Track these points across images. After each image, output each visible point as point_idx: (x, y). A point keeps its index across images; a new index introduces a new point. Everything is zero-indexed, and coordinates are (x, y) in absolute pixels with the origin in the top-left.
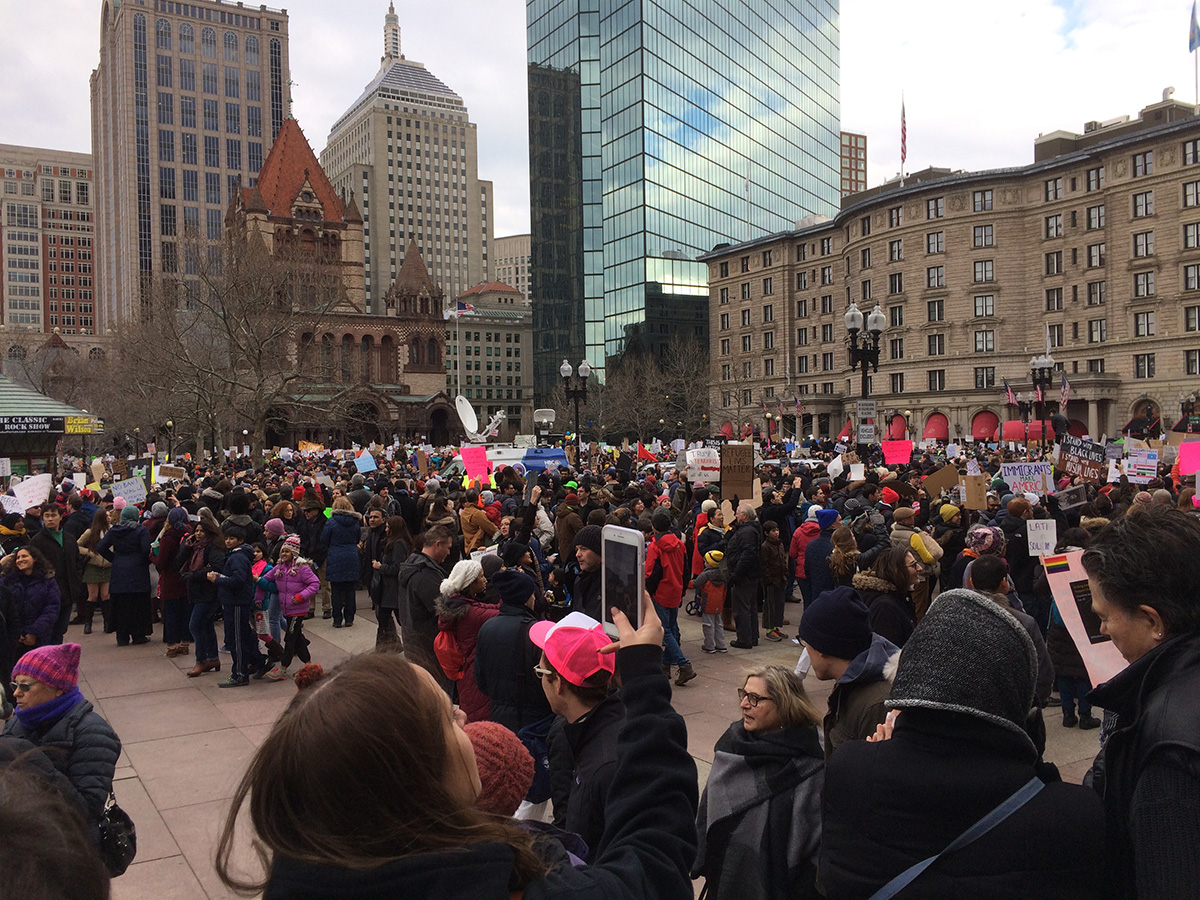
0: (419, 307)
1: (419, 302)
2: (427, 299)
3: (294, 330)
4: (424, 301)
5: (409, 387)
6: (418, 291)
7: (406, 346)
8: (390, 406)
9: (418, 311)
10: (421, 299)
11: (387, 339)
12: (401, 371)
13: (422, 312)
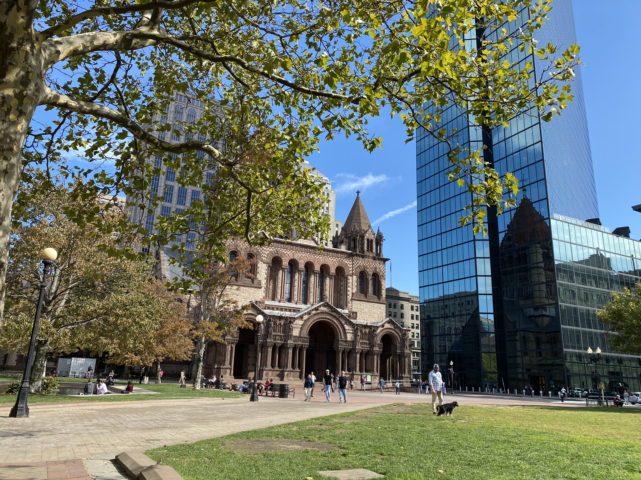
0: (366, 246)
1: (366, 242)
2: (372, 240)
3: (266, 252)
4: (370, 242)
5: (356, 313)
6: (366, 232)
7: (355, 277)
8: (347, 327)
9: (365, 249)
10: (368, 240)
11: (340, 270)
12: (349, 297)
13: (368, 251)
